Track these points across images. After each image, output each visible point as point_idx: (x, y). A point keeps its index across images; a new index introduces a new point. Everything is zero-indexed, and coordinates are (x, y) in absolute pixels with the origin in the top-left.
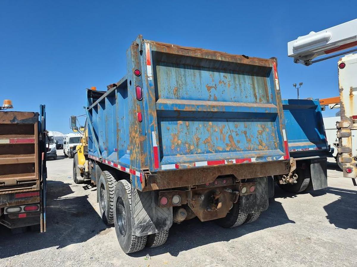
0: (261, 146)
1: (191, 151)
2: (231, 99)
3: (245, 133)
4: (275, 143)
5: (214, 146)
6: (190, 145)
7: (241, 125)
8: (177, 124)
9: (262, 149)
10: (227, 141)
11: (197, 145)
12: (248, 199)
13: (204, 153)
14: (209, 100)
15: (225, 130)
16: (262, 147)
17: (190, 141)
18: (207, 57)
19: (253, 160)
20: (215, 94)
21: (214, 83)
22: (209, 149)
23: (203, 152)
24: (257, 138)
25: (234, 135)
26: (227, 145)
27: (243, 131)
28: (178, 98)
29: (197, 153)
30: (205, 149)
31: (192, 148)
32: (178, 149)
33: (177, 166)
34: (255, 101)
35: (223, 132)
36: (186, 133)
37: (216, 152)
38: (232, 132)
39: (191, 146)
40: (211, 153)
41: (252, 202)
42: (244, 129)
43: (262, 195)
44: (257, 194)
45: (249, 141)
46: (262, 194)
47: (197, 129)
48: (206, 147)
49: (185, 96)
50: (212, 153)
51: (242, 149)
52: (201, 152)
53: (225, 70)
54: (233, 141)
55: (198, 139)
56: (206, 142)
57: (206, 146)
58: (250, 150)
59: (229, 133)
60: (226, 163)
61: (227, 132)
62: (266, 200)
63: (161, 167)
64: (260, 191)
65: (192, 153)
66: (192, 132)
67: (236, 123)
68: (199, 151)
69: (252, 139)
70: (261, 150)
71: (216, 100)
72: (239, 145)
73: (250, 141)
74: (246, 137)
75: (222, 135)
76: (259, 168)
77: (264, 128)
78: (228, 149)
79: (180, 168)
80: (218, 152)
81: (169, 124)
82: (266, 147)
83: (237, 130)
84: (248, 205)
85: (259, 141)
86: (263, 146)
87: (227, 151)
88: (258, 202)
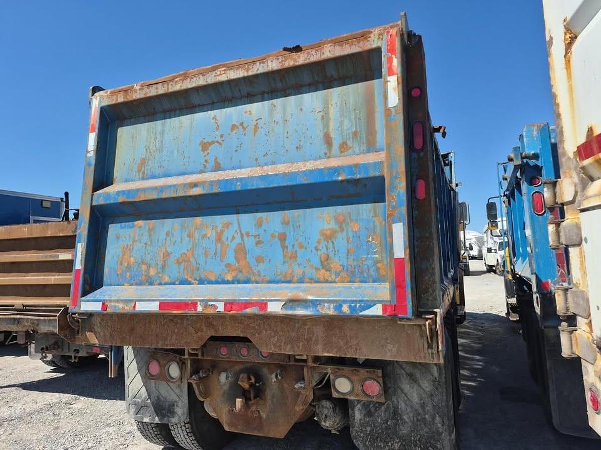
0: (326, 271)
1: (150, 278)
2: (257, 160)
3: (283, 238)
4: (379, 265)
5: (198, 269)
6: (149, 268)
7: (274, 220)
8: (133, 227)
9: (330, 279)
10: (231, 258)
11: (163, 267)
12: (369, 414)
13: (174, 284)
14: (201, 172)
15: (228, 234)
16: (328, 273)
17: (152, 260)
18: (194, 85)
19: (275, 308)
20: (217, 158)
21: (218, 134)
22: (186, 277)
23: (173, 281)
24: (316, 249)
25: (250, 243)
26: (228, 266)
27: (277, 234)
28: (143, 179)
29: (160, 284)
30: (178, 274)
31: (152, 272)
32: (128, 274)
33: (104, 306)
34: (325, 154)
35: (224, 239)
36: (146, 244)
37: (201, 282)
38: (245, 238)
39: (151, 268)
40: (190, 284)
41: (384, 426)
42: (280, 229)
43: (419, 414)
44: (402, 406)
45: (291, 258)
46: (420, 411)
47: (167, 234)
48: (179, 273)
49: (158, 171)
50: (192, 284)
51: (268, 279)
52: (169, 281)
53: (250, 98)
54: (246, 258)
55: (167, 255)
56: (183, 260)
57: (179, 269)
58: (290, 282)
59: (238, 240)
60: (200, 309)
61: (234, 238)
62: (440, 434)
63: (80, 306)
64: (415, 399)
65: (151, 284)
66: (158, 240)
67: (259, 215)
68: (166, 279)
69: (300, 253)
70: (326, 282)
71: (218, 168)
72: (262, 267)
73: (294, 257)
74: (284, 247)
75: (219, 245)
76: (319, 332)
77: (344, 221)
78: (229, 278)
79: (109, 311)
80: (206, 283)
81: (121, 228)
82: (343, 274)
83: (261, 231)
84: (368, 429)
85: (320, 258)
86: (333, 270)
87: (228, 283)
88: (404, 431)
